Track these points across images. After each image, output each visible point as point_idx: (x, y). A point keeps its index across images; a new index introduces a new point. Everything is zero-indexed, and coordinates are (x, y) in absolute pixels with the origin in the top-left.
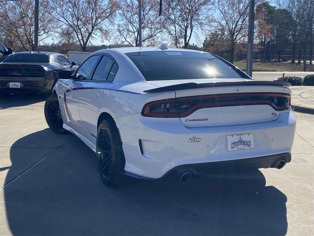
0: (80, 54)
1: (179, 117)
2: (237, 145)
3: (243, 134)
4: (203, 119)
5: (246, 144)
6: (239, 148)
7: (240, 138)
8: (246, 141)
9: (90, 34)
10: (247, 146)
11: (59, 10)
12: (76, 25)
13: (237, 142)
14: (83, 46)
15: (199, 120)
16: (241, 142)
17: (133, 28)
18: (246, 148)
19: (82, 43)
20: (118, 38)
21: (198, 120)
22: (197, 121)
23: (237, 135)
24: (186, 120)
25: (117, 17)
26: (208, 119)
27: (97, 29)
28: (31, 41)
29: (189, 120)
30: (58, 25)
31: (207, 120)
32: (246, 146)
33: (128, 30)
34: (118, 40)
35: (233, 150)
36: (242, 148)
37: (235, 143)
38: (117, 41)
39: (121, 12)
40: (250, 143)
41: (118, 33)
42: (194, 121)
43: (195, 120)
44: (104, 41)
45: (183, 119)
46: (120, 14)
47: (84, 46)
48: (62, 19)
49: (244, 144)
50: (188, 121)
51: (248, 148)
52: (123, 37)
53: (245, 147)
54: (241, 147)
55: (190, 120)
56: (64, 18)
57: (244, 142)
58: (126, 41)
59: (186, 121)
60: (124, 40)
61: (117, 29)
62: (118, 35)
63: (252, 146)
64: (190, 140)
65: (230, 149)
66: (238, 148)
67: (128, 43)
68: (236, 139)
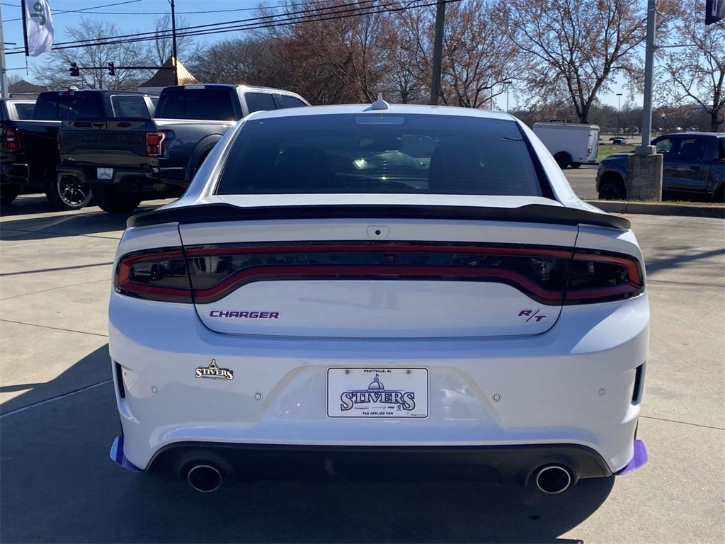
0: (560, 128)
1: (194, 302)
2: (363, 402)
3: (389, 369)
4: (262, 314)
5: (397, 402)
6: (370, 411)
7: (376, 380)
8: (396, 393)
9: (600, 80)
10: (399, 407)
11: (530, 27)
12: (568, 59)
13: (362, 393)
14: (581, 110)
15: (253, 315)
16: (378, 393)
17: (710, 63)
18: (396, 412)
19: (579, 103)
20: (667, 87)
21: (247, 313)
22: (246, 316)
23: (367, 370)
24: (212, 312)
25: (671, 36)
26: (277, 314)
27: (618, 68)
28: (465, 101)
29: (221, 314)
30: (529, 62)
31: (276, 317)
32: (396, 405)
33: (698, 68)
34: (666, 93)
35: (345, 413)
36: (383, 411)
37: (354, 394)
38: (665, 95)
39: (680, 23)
40: (412, 398)
41: (668, 76)
42: (237, 316)
43: (238, 314)
44: (635, 96)
45: (204, 309)
46: (678, 28)
47: (583, 110)
48: (537, 48)
49: (388, 400)
50: (218, 314)
51: (404, 413)
52: (680, 85)
53: (390, 410)
54: (374, 407)
55: (225, 312)
56: (542, 46)
57: (389, 394)
58: (689, 94)
59: (211, 315)
60: (682, 92)
61: (667, 67)
62: (668, 81)
63: (420, 409)
64: (202, 372)
65: (335, 409)
66: (365, 411)
67: (693, 99)
68: (361, 381)
